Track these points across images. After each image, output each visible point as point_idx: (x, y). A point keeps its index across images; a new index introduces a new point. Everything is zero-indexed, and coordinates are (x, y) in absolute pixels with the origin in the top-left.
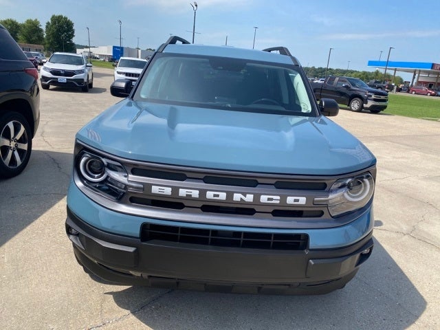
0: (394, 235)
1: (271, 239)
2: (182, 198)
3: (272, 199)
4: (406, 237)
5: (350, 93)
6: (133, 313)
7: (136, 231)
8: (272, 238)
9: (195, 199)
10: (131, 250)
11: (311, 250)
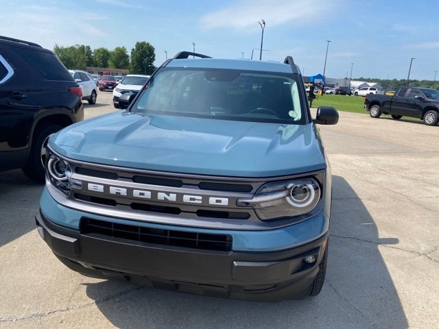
0: (407, 255)
1: (195, 238)
2: (113, 195)
3: (194, 199)
4: (421, 257)
5: (424, 106)
6: (97, 303)
7: (77, 225)
8: (197, 236)
9: (123, 197)
10: (72, 240)
11: (235, 251)
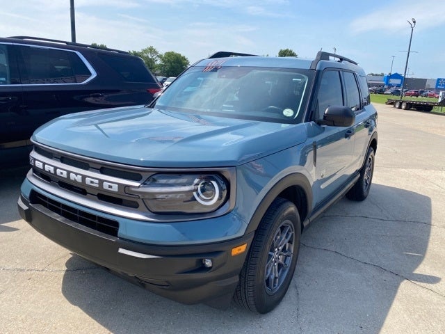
3: (93, 183)
8: (97, 219)
10: (25, 208)
11: (121, 238)
